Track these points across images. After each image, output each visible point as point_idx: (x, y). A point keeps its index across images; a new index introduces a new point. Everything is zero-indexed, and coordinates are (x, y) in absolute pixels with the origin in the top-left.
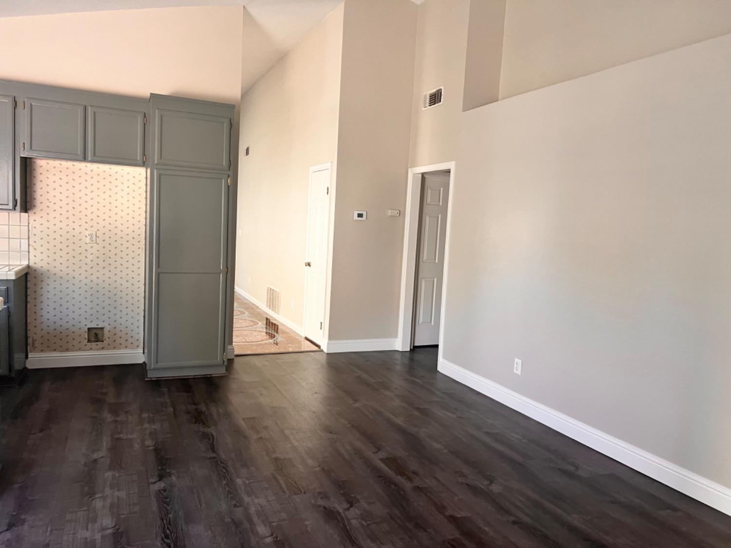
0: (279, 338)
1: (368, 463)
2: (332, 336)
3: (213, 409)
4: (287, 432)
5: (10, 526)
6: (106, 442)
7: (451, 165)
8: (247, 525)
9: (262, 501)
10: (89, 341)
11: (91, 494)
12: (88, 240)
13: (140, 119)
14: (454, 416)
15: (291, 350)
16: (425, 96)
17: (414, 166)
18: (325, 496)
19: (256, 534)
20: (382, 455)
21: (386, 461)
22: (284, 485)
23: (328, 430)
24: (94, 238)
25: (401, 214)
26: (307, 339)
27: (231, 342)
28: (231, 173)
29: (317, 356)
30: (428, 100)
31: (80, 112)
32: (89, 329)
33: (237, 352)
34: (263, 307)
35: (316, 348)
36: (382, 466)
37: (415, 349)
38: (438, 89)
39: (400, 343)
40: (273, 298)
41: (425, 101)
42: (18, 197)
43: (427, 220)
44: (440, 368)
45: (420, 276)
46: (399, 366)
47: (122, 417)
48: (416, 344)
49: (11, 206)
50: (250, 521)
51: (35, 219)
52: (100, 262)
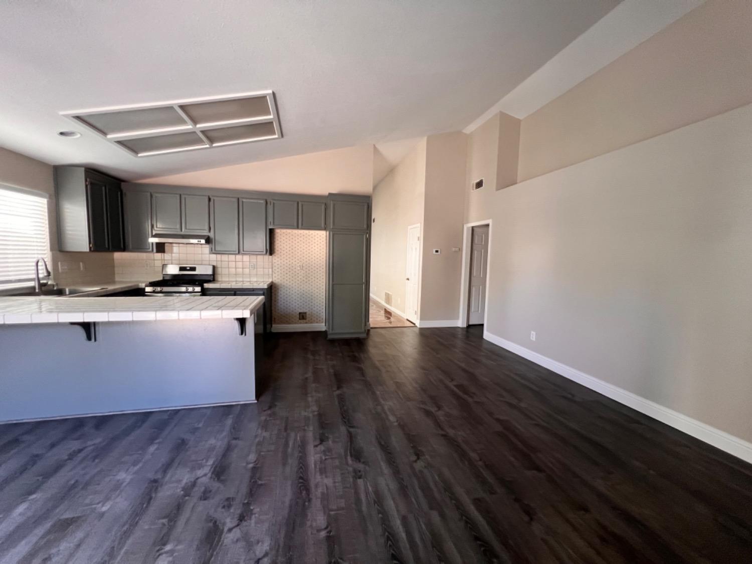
0: (392, 319)
1: (447, 387)
2: (422, 318)
3: (362, 355)
4: (401, 368)
5: (270, 408)
6: (311, 369)
7: (490, 222)
8: (383, 415)
9: (391, 403)
10: (300, 319)
11: (306, 394)
12: (299, 269)
13: (323, 207)
14: (495, 364)
15: (399, 326)
16: (473, 184)
17: (468, 222)
18: (424, 403)
19: (389, 420)
20: (455, 383)
21: (456, 386)
22: (401, 396)
23: (423, 368)
24: (302, 267)
25: (460, 250)
26: (408, 320)
27: (368, 321)
28: (368, 232)
29: (415, 329)
30: (475, 186)
31: (296, 204)
32: (300, 313)
33: (372, 326)
34: (383, 303)
35: (413, 325)
36: (455, 389)
37: (469, 326)
38: (481, 179)
39: (461, 323)
40: (388, 299)
41: (473, 186)
42: (268, 248)
43: (476, 253)
44: (485, 337)
45: (472, 285)
46: (460, 335)
47: (317, 358)
48: (471, 323)
49: (265, 253)
50: (385, 413)
51: (275, 259)
52: (304, 279)
